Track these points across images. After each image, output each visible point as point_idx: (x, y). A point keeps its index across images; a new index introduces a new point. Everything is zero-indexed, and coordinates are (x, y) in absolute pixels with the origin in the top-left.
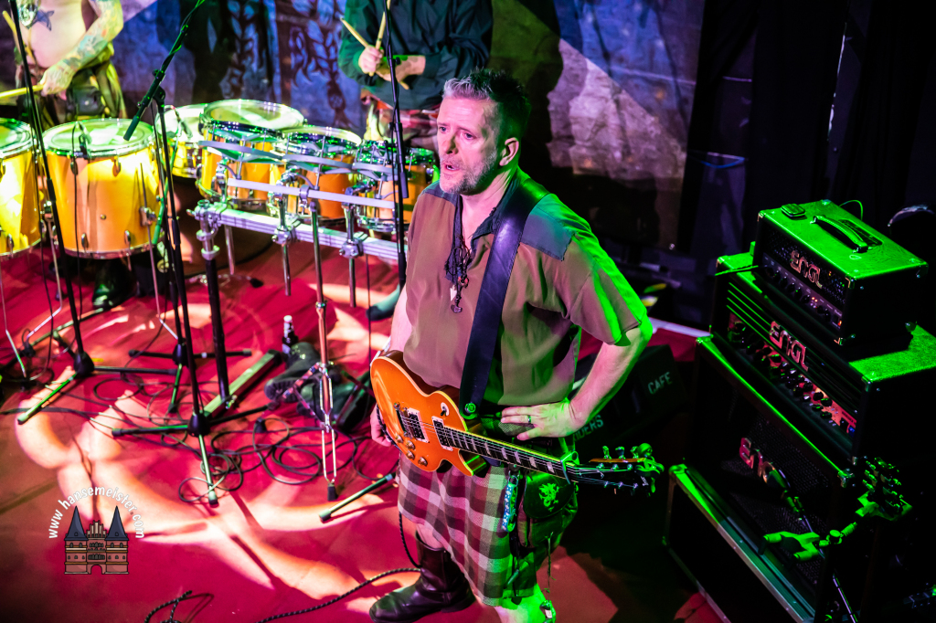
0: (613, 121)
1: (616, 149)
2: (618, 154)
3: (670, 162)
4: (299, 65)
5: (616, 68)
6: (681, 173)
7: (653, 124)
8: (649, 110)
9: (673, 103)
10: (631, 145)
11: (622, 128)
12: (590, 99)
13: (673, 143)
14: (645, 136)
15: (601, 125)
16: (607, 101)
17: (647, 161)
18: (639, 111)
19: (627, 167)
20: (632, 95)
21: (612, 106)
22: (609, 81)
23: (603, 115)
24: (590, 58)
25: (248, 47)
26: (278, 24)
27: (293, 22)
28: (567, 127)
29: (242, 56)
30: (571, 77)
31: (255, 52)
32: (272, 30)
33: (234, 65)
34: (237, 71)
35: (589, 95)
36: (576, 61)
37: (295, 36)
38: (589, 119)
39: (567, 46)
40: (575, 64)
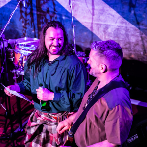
1: (141, 51)
2: (142, 53)
11: (143, 45)
15: (137, 44)
16: (138, 37)
19: (145, 57)
21: (140, 38)
23: (137, 41)
24: (133, 24)
25: (28, 22)
26: (37, 14)
27: (42, 14)
28: (125, 45)
29: (26, 24)
30: (127, 30)
31: (30, 23)
32: (35, 17)
33: (23, 27)
34: (24, 29)
35: (132, 35)
36: (129, 25)
37: (42, 18)
38: (133, 43)
39: (125, 21)
40: (128, 26)
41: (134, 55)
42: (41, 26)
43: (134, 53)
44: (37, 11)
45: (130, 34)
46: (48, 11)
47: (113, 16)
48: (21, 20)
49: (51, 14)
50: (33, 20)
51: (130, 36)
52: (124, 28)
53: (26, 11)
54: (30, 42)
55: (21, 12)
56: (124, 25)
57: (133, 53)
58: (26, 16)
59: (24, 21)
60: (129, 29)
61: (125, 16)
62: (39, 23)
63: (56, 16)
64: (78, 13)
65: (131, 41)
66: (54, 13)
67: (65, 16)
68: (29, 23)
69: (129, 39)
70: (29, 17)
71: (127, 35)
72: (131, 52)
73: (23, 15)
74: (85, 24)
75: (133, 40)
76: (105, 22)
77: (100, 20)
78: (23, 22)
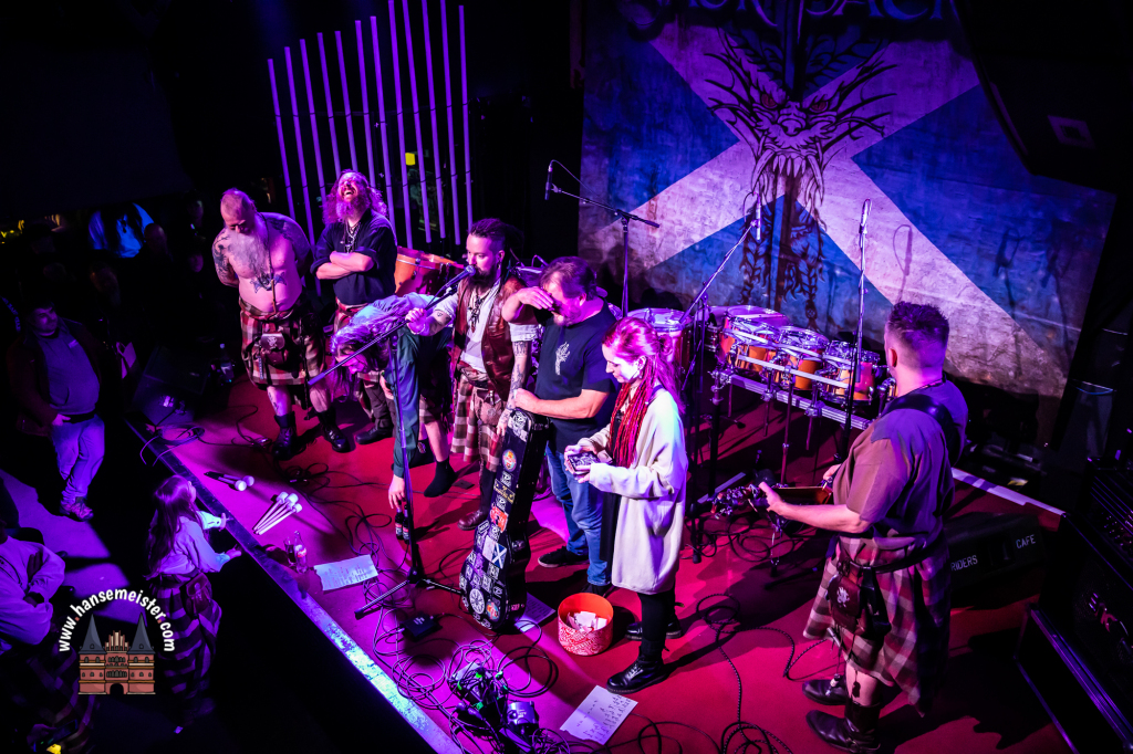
0: (1012, 350)
1: (1010, 369)
2: (1011, 373)
3: (1055, 384)
4: (789, 287)
5: (1018, 313)
6: (1061, 393)
7: (1042, 355)
8: (1041, 345)
9: (1061, 342)
10: (1023, 368)
11: (1018, 356)
12: (995, 332)
13: (1057, 370)
14: (1035, 363)
15: (1001, 351)
16: (1008, 335)
17: (1034, 381)
18: (1032, 345)
19: (1018, 383)
20: (1028, 333)
21: (1012, 339)
22: (1013, 322)
23: (1004, 344)
24: (999, 304)
25: (757, 273)
26: (780, 259)
27: (790, 259)
28: (975, 349)
29: (752, 278)
30: (983, 316)
31: (762, 276)
32: (775, 263)
33: (746, 282)
34: (748, 288)
35: (995, 329)
36: (989, 305)
37: (790, 268)
38: (993, 346)
39: (983, 294)
40: (987, 308)
41: (993, 375)
42: (785, 284)
43: (993, 371)
44: (781, 251)
45: (988, 325)
46: (804, 255)
47: (955, 281)
48: (744, 267)
49: (810, 260)
50: (768, 270)
51: (988, 331)
52: (975, 310)
53: (757, 251)
54: (757, 316)
55: (746, 250)
56: (978, 304)
57: (989, 370)
58: (756, 261)
59: (750, 270)
60: (988, 315)
61: (983, 285)
62: (781, 277)
63: (820, 266)
64: (872, 267)
65: (990, 342)
66: (819, 261)
67: (842, 269)
68: (758, 276)
69: (984, 337)
70: (761, 263)
71: (982, 329)
72: (986, 368)
73: (750, 257)
74: (884, 292)
75: (995, 340)
76: (932, 291)
77: (921, 285)
78: (746, 272)
